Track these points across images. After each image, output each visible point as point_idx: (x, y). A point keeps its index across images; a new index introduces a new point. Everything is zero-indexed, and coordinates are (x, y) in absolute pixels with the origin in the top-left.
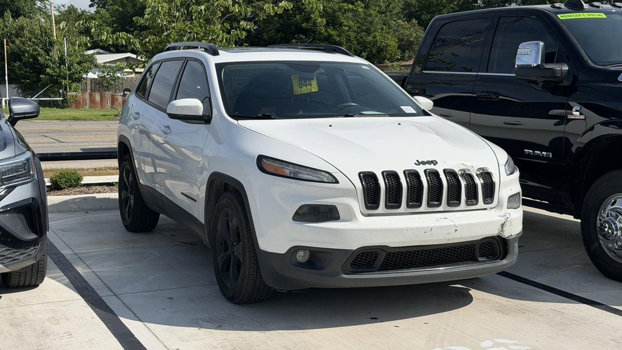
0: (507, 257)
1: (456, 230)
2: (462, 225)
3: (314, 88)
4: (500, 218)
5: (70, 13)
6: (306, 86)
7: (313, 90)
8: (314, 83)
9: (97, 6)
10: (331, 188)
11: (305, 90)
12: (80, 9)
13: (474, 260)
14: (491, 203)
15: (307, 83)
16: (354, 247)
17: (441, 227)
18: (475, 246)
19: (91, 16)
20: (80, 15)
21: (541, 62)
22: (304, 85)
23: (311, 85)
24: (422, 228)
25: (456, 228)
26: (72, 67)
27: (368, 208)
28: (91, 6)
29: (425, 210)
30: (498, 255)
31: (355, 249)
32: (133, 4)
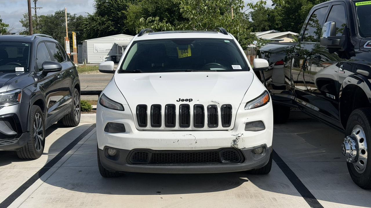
0: (245, 161)
1: (196, 142)
2: (200, 139)
3: (189, 55)
4: (233, 136)
5: (261, 10)
6: (185, 53)
7: (189, 56)
8: (189, 51)
9: (276, 5)
10: (120, 113)
11: (184, 55)
12: (267, 7)
13: (219, 162)
14: (229, 127)
15: (186, 52)
16: (130, 149)
17: (185, 140)
18: (218, 153)
19: (271, 11)
20: (266, 11)
21: (330, 36)
22: (184, 53)
23: (188, 52)
24: (172, 140)
25: (196, 141)
26: (241, 42)
27: (140, 126)
28: (273, 5)
29: (178, 129)
30: (240, 160)
31: (131, 150)
32: (294, 2)
